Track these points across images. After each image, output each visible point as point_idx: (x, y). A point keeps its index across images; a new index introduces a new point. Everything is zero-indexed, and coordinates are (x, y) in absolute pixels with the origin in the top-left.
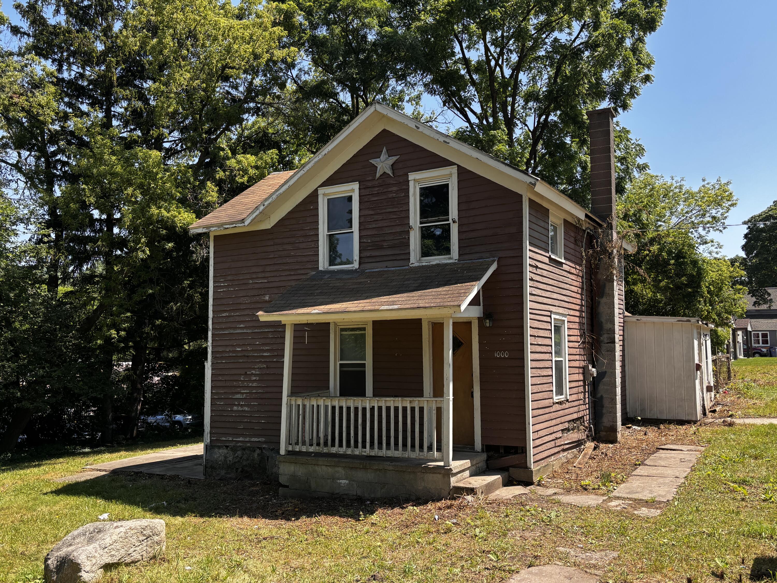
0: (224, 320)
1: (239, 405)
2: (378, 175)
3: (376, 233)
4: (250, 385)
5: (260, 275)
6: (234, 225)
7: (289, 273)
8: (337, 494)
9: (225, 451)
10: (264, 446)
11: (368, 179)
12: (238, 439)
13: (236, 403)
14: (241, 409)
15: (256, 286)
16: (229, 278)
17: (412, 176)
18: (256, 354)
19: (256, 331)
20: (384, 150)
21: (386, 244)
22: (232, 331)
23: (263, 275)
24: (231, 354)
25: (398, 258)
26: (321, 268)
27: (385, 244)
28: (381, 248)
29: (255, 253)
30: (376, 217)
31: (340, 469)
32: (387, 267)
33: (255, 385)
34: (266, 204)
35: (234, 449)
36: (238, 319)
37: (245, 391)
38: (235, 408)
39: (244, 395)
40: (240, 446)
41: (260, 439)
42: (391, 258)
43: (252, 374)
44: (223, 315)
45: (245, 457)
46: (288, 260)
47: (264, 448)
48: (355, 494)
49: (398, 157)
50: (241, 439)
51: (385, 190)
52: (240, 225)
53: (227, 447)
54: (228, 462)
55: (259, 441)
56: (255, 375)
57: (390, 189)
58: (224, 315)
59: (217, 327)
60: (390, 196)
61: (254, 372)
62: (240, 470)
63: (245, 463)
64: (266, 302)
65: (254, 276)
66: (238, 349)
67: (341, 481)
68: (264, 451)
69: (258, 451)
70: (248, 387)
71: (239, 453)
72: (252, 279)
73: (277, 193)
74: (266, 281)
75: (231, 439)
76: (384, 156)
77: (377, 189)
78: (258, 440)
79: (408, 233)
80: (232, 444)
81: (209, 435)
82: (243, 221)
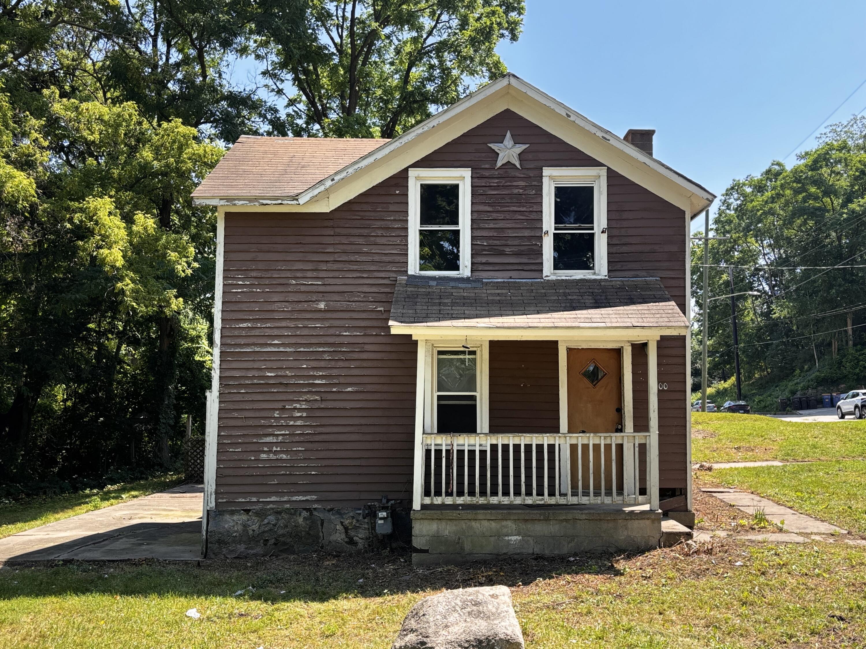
0: (244, 333)
1: (270, 451)
2: (499, 164)
3: (495, 234)
4: (291, 423)
5: (309, 274)
6: (280, 202)
7: (358, 275)
8: (505, 554)
9: (244, 517)
10: (316, 506)
11: (483, 166)
12: (268, 500)
13: (266, 449)
14: (275, 457)
15: (303, 288)
16: (254, 274)
17: (547, 171)
18: (302, 382)
19: (302, 349)
20: (508, 134)
21: (510, 250)
22: (257, 349)
23: (315, 274)
24: (255, 381)
25: (526, 268)
26: (410, 272)
27: (507, 249)
28: (502, 254)
29: (300, 243)
30: (495, 215)
31: (509, 523)
32: (511, 278)
33: (299, 423)
34: (337, 178)
35: (261, 514)
36: (268, 332)
37: (283, 432)
38: (264, 456)
39: (280, 438)
40: (273, 509)
41: (308, 498)
42: (516, 267)
43: (295, 408)
44: (241, 326)
45: (281, 523)
46: (358, 258)
47: (315, 509)
48: (531, 551)
49: (528, 145)
50: (273, 499)
51: (509, 184)
52: (289, 202)
53: (247, 511)
54: (251, 532)
55: (307, 501)
56: (300, 410)
57: (515, 184)
58: (245, 325)
59: (229, 341)
60: (516, 191)
61: (298, 406)
62: (272, 541)
63: (281, 532)
64: (320, 311)
65: (299, 275)
66: (270, 374)
67: (510, 538)
68: (315, 513)
69: (305, 514)
70: (288, 426)
71: (271, 518)
72: (295, 278)
73: (356, 167)
74: (320, 283)
75: (254, 499)
76: (508, 141)
77: (497, 181)
78: (304, 499)
79: (540, 238)
80: (257, 507)
81: (213, 496)
82: (295, 198)
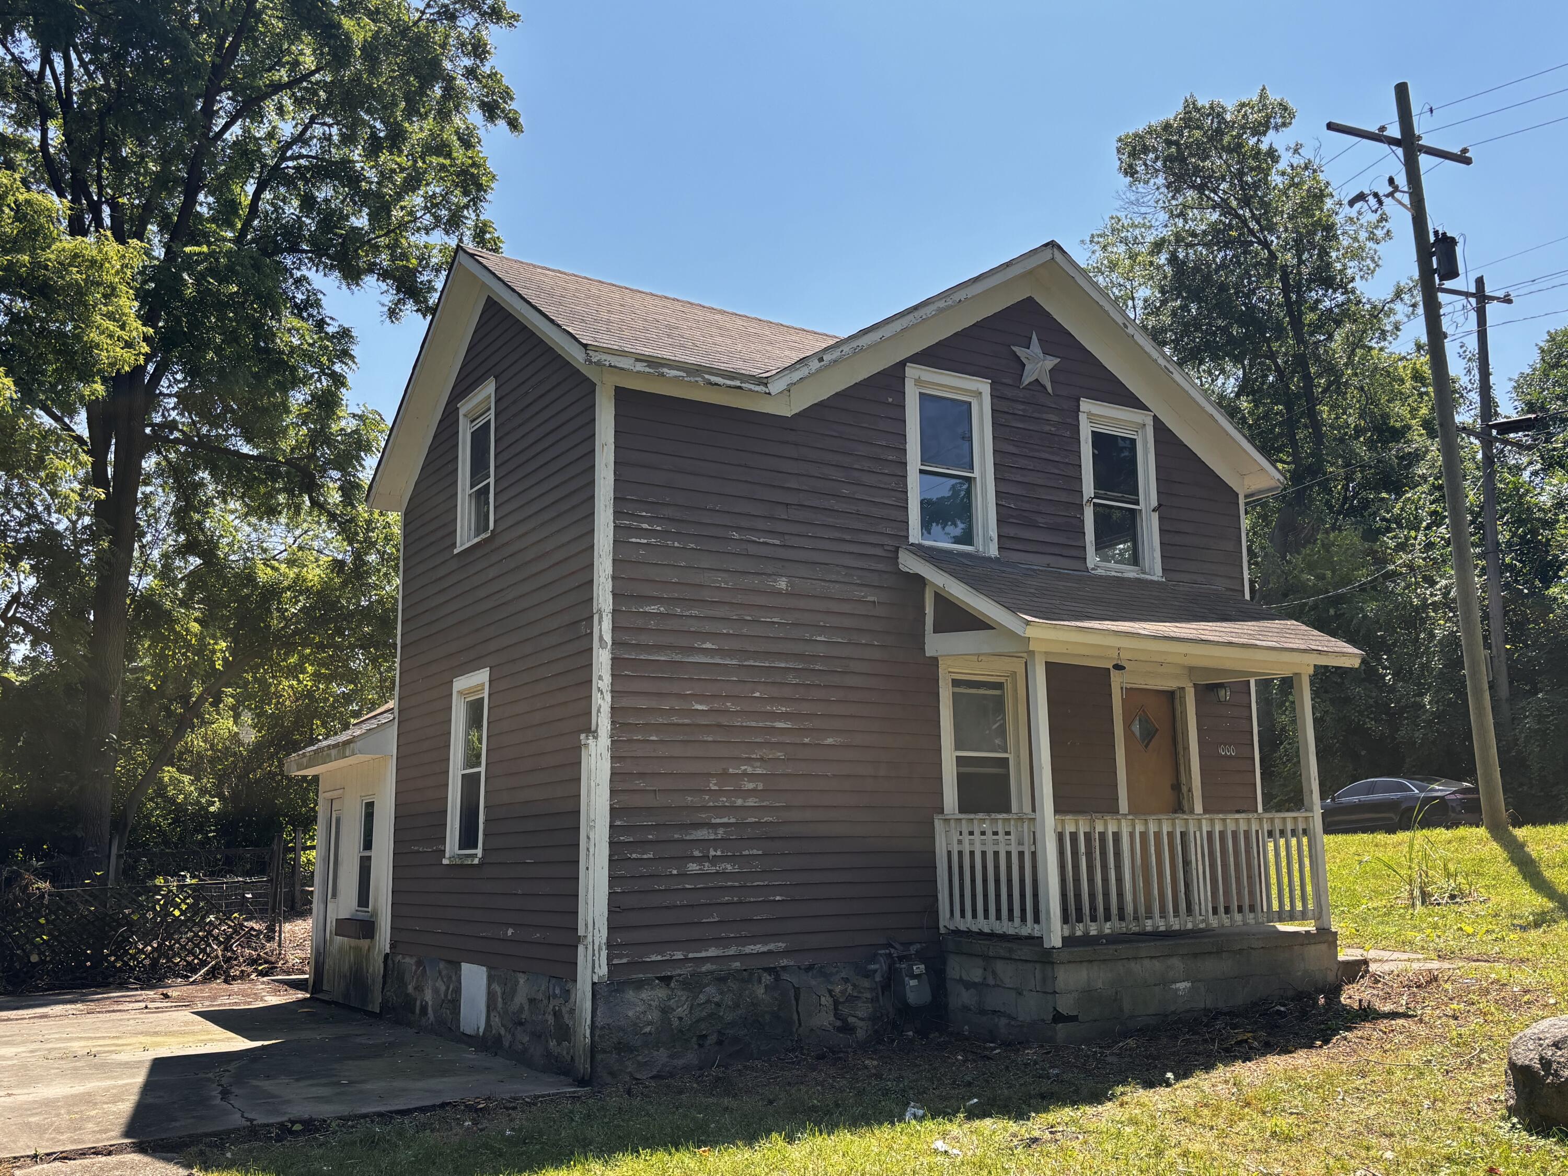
0: (652, 624)
1: (706, 857)
2: (1026, 381)
3: (1024, 493)
4: (739, 802)
5: (760, 524)
6: (738, 383)
7: (837, 535)
8: (1173, 1013)
9: (661, 993)
10: (784, 962)
11: (1004, 381)
12: (703, 954)
13: (697, 853)
14: (713, 870)
15: (752, 549)
17: (1084, 405)
18: (754, 724)
19: (751, 663)
20: (1035, 337)
21: (1043, 521)
22: (678, 658)
23: (768, 525)
24: (675, 720)
25: (1065, 552)
26: (911, 540)
27: (1041, 520)
28: (1034, 526)
29: (746, 466)
30: (1022, 462)
31: (1176, 962)
32: (1048, 566)
33: (751, 802)
34: (827, 358)
35: (692, 984)
36: (694, 626)
37: (725, 820)
38: (693, 867)
39: (721, 831)
40: (712, 972)
41: (771, 946)
43: (745, 774)
44: (647, 609)
45: (728, 1000)
46: (832, 503)
47: (784, 968)
48: (1202, 1006)
49: (1059, 360)
50: (712, 952)
51: (1036, 415)
52: (752, 387)
53: (666, 980)
54: (676, 1023)
55: (770, 952)
56: (752, 777)
57: (1045, 416)
58: (653, 609)
59: (626, 638)
60: (1047, 428)
61: (750, 770)
62: (713, 1038)
63: (729, 1017)
64: (779, 593)
65: (744, 523)
66: (700, 707)
67: (1178, 985)
68: (785, 976)
69: (767, 978)
70: (733, 808)
71: (710, 990)
72: (738, 529)
73: (854, 344)
74: (778, 542)
75: (679, 955)
76: (1036, 346)
77: (1022, 407)
78: (765, 949)
79: (1081, 508)
80: (686, 970)
81: (604, 953)
82: (763, 381)
